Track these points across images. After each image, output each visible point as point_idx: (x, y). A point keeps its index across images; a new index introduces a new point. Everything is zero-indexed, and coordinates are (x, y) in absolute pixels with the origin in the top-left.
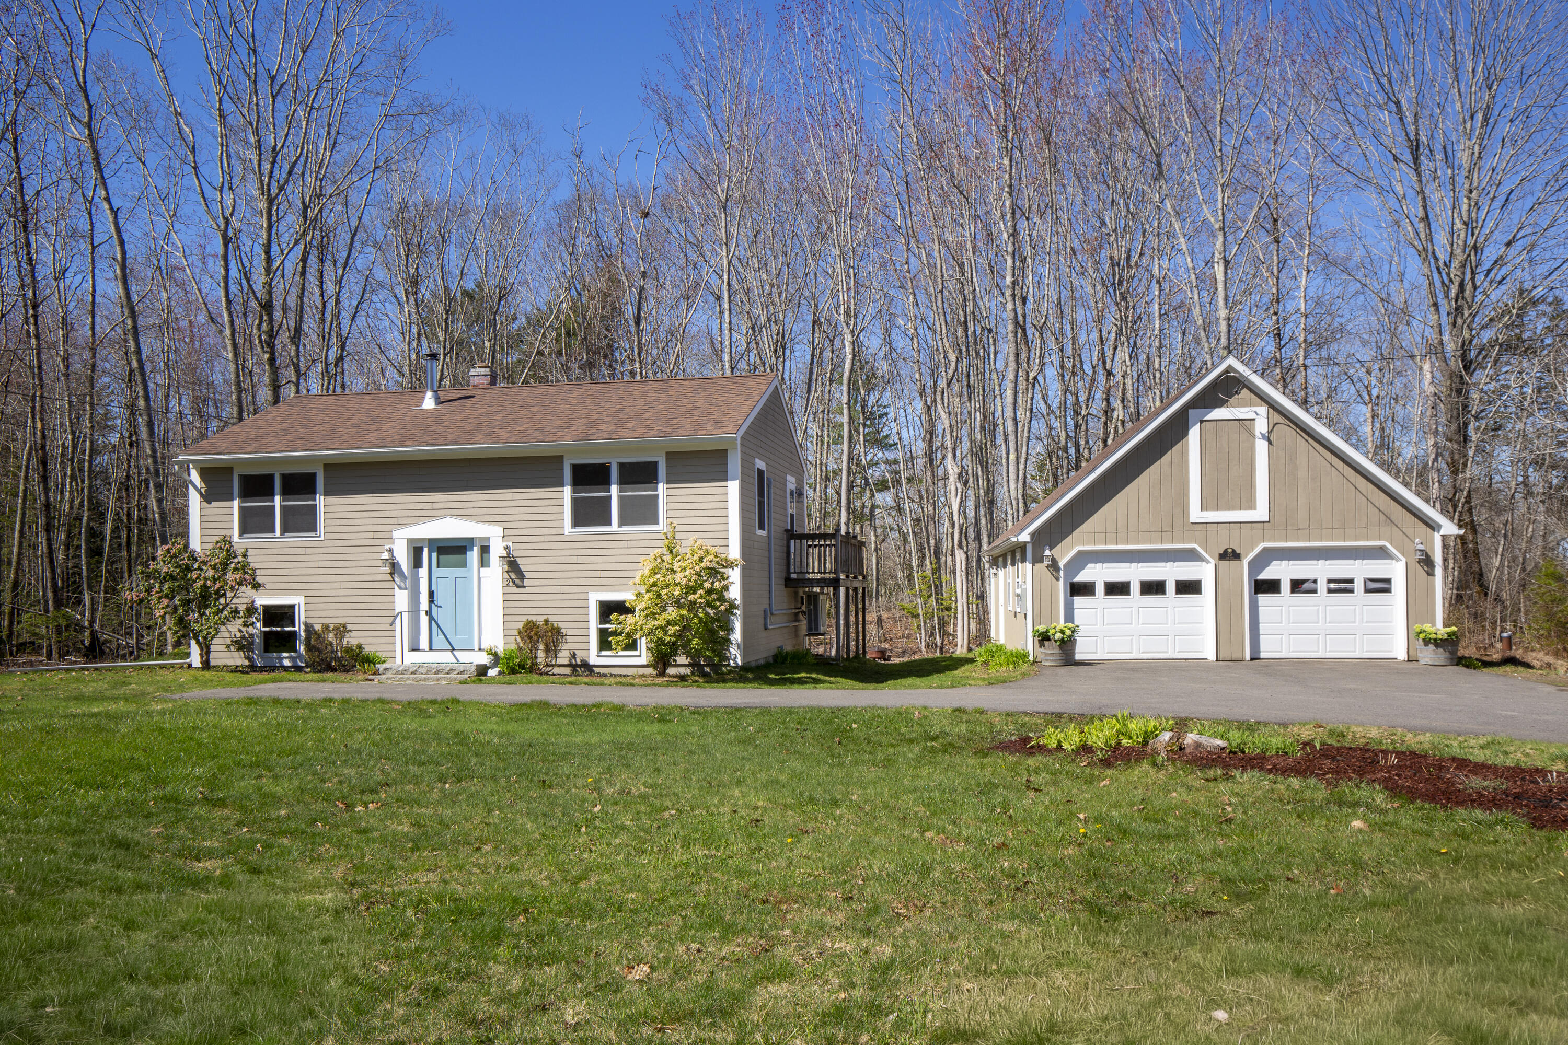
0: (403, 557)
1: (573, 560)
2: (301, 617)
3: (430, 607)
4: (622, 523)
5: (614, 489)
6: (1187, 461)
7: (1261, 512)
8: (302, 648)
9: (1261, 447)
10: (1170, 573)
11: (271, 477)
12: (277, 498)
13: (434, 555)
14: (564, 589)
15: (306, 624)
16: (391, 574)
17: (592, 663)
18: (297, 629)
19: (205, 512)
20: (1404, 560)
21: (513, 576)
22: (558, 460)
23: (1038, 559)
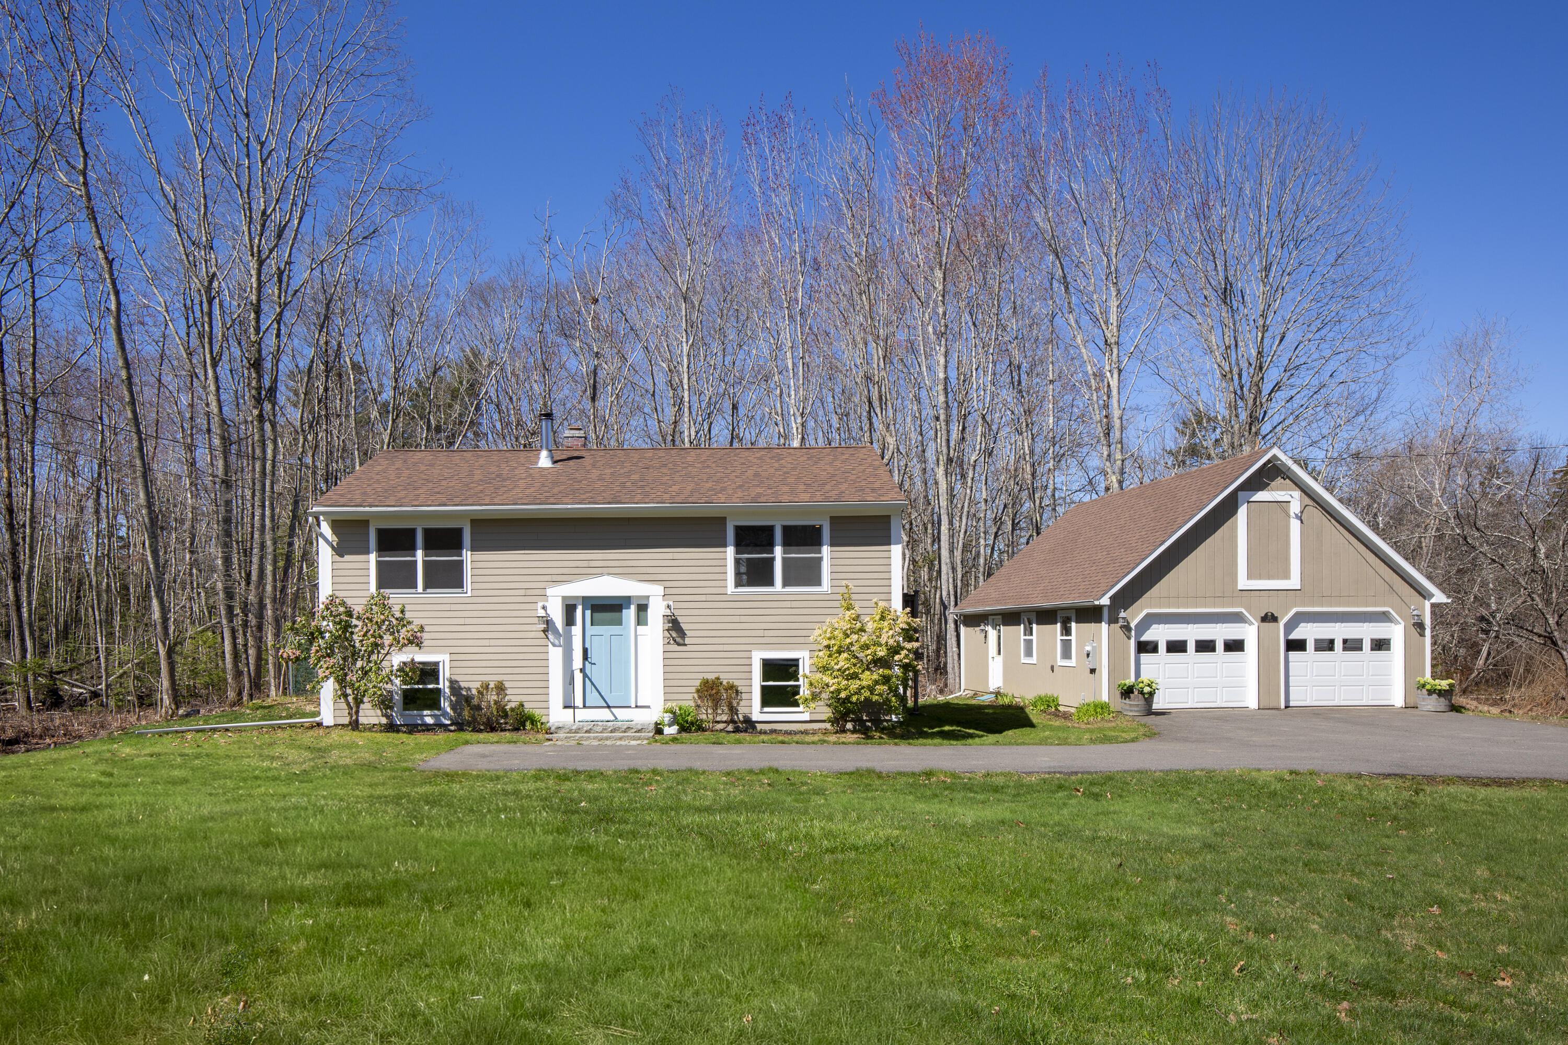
0: (557, 616)
1: (736, 619)
2: (445, 673)
3: (584, 665)
4: (786, 583)
5: (778, 551)
6: (1236, 537)
7: (1294, 582)
8: (446, 705)
9: (1295, 525)
10: (1220, 633)
11: (413, 532)
12: (420, 553)
13: (588, 613)
14: (726, 648)
15: (452, 682)
16: (545, 631)
17: (754, 719)
18: (441, 686)
19: (336, 566)
20: (1403, 624)
21: (674, 634)
22: (721, 521)
23: (1113, 620)
